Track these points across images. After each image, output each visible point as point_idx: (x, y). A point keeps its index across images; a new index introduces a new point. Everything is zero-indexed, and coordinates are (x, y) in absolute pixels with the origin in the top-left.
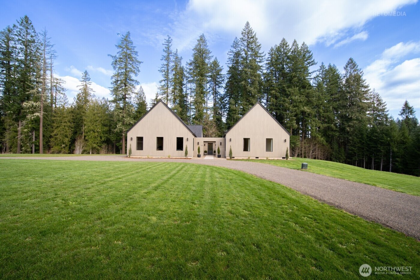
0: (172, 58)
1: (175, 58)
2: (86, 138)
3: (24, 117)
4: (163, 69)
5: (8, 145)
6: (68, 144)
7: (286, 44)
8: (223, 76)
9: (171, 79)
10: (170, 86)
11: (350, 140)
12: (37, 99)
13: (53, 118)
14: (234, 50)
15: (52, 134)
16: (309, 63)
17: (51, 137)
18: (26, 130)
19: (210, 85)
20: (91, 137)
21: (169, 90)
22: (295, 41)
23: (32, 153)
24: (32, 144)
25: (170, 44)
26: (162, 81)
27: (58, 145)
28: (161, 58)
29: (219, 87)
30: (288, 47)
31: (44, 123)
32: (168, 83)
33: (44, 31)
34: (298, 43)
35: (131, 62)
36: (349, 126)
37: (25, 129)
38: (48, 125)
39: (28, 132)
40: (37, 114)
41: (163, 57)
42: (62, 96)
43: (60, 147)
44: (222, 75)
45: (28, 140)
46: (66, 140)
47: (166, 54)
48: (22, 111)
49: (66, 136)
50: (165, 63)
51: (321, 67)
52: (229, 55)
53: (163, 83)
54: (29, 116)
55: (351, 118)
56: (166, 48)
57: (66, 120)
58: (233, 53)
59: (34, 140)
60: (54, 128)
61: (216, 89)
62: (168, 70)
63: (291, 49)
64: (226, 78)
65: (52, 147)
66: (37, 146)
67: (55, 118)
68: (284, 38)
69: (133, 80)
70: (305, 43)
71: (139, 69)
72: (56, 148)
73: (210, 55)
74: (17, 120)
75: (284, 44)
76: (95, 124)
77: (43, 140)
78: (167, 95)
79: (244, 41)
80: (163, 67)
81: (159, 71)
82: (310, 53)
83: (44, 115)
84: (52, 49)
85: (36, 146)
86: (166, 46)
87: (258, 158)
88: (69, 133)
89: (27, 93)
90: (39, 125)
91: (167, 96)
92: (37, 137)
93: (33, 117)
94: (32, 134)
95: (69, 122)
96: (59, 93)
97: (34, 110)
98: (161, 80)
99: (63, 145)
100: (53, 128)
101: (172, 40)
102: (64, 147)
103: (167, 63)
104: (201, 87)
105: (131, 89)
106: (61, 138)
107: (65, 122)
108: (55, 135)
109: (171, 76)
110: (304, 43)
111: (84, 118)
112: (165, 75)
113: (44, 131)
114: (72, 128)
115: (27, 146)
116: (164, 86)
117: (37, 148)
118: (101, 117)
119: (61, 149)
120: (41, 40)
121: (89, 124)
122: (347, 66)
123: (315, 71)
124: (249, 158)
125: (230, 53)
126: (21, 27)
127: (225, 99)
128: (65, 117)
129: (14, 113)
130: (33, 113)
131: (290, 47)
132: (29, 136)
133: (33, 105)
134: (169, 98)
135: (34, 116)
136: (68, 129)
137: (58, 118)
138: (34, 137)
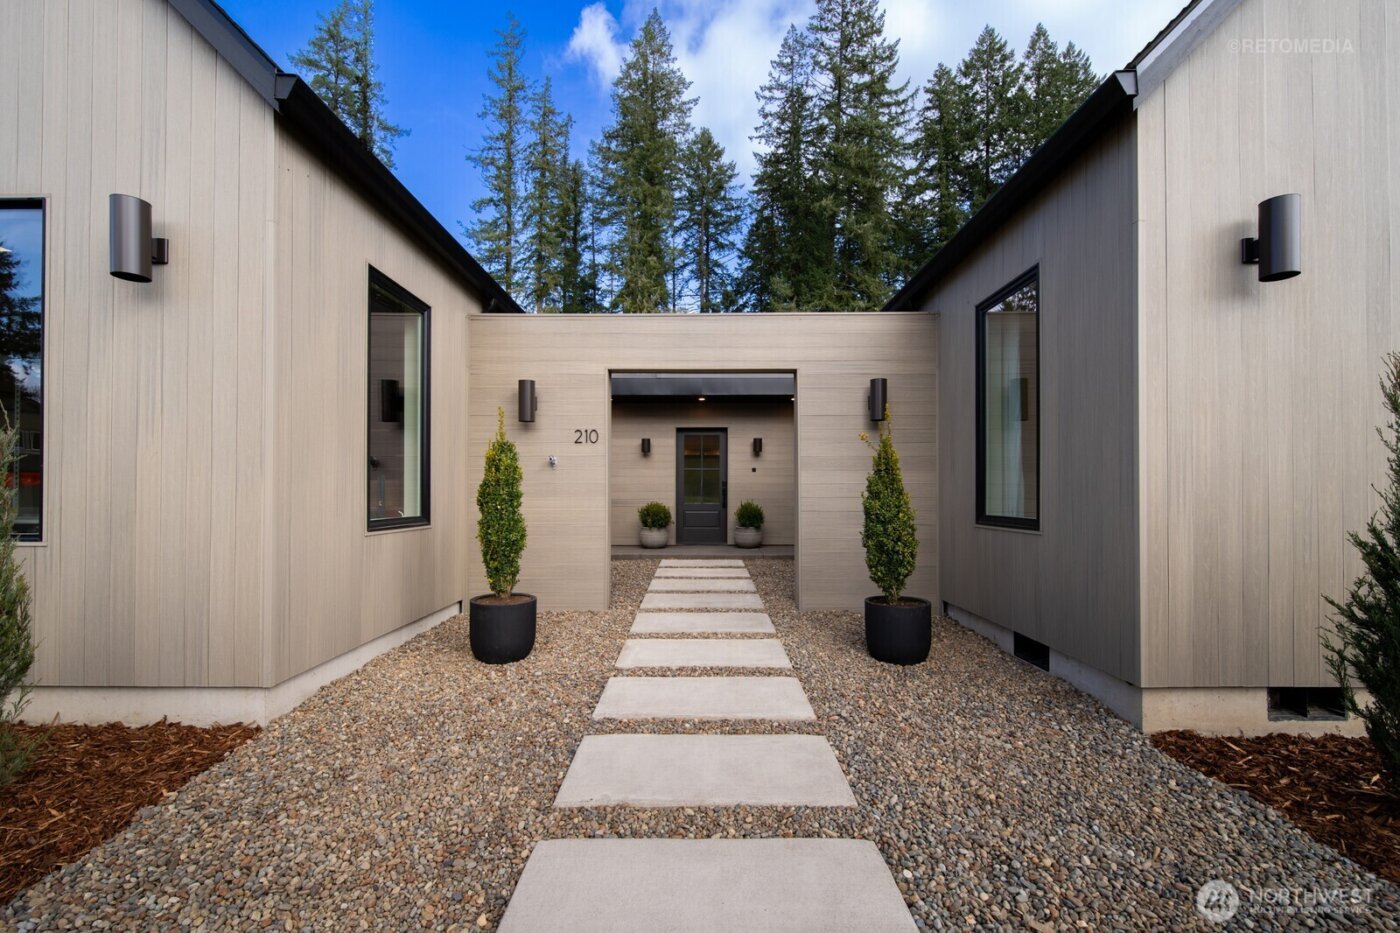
0: (528, 112)
1: (541, 113)
4: (491, 153)
7: (1000, 49)
8: (735, 205)
9: (526, 199)
10: (518, 226)
14: (784, 79)
19: (687, 240)
21: (513, 244)
22: (1040, 33)
25: (518, 53)
26: (485, 205)
28: (481, 110)
29: (721, 247)
30: (1008, 64)
32: (510, 215)
34: (1052, 39)
41: (488, 102)
44: (731, 199)
47: (499, 93)
50: (500, 128)
52: (763, 101)
53: (490, 214)
56: (500, 68)
58: (781, 87)
61: (708, 254)
62: (510, 158)
63: (1023, 65)
68: (991, 26)
70: (1077, 49)
73: (686, 96)
75: (989, 51)
78: (508, 264)
79: (826, 30)
80: (490, 149)
81: (469, 158)
86: (501, 58)
91: (506, 269)
98: (480, 198)
103: (504, 132)
109: (524, 186)
110: (1071, 46)
112: (497, 177)
116: (495, 224)
125: (767, 94)
127: (745, 299)
131: (1019, 59)
134: (516, 277)
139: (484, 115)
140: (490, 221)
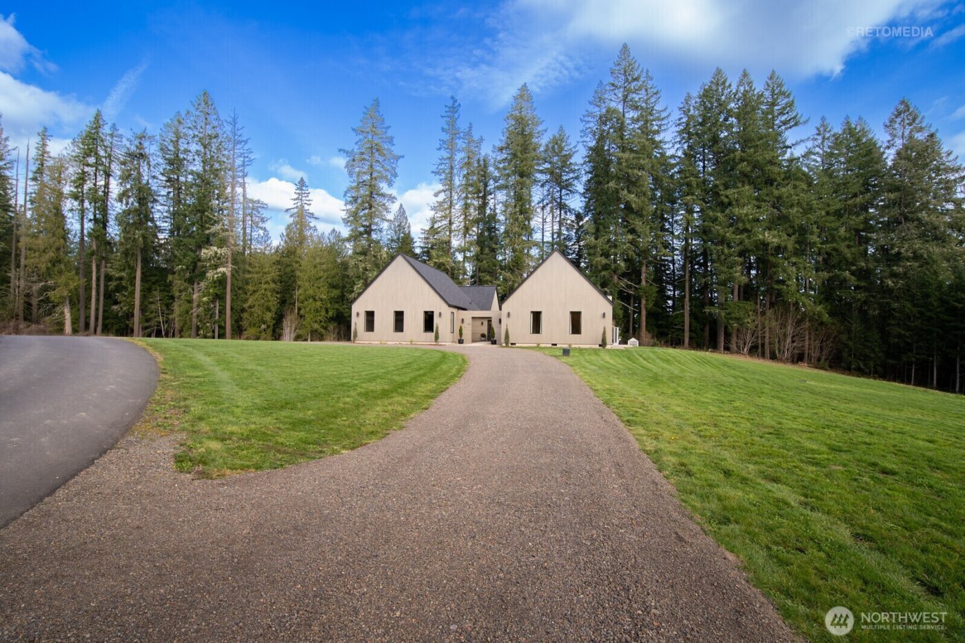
0: (460, 144)
1: (467, 141)
2: (302, 312)
3: (203, 275)
4: (442, 167)
5: (177, 326)
6: (272, 324)
7: (723, 82)
8: (576, 168)
9: (459, 186)
10: (455, 202)
11: (894, 310)
12: (222, 243)
13: (247, 276)
15: (246, 306)
16: (784, 123)
17: (243, 310)
18: (205, 299)
20: (310, 310)
21: (453, 211)
22: (745, 75)
23: (214, 338)
24: (214, 323)
25: (456, 115)
26: (440, 192)
27: (254, 325)
28: (438, 146)
29: (569, 192)
31: (232, 285)
32: (451, 196)
33: (233, 116)
35: (381, 159)
36: (894, 275)
37: (204, 297)
38: (239, 289)
39: (208, 303)
40: (221, 269)
41: (441, 142)
42: (261, 232)
43: (258, 330)
45: (209, 317)
46: (268, 316)
47: (446, 137)
48: (200, 264)
49: (269, 309)
50: (445, 154)
51: (818, 129)
53: (442, 197)
54: (210, 274)
55: (899, 253)
56: (447, 123)
57: (269, 279)
59: (217, 317)
60: (249, 294)
61: (561, 198)
62: (452, 168)
64: (583, 172)
65: (246, 330)
66: (222, 328)
67: (250, 276)
69: (383, 195)
71: (397, 171)
72: (252, 331)
74: (191, 281)
76: (316, 285)
77: (231, 317)
78: (450, 221)
79: (617, 88)
80: (442, 164)
81: (432, 172)
82: (788, 96)
83: (233, 269)
84: (246, 147)
85: (220, 327)
86: (448, 119)
87: (556, 345)
88: (274, 302)
89: (207, 232)
90: (225, 288)
91: (451, 223)
92: (222, 312)
93: (216, 276)
94: (215, 307)
95: (274, 281)
96: (257, 227)
97: (218, 261)
98: (437, 191)
99: (263, 326)
100: (246, 293)
101: (459, 105)
102: (265, 330)
103: (449, 156)
104: (521, 200)
105: (380, 212)
106: (259, 312)
107: (267, 282)
108: (250, 307)
109: (458, 181)
111: (298, 273)
112: (445, 179)
113: (232, 300)
114: (277, 293)
115: (207, 327)
116: (444, 201)
117: (222, 331)
118: (327, 270)
119: (260, 332)
120: (228, 133)
121: (307, 284)
122: (892, 121)
123: (802, 141)
124: (539, 345)
126: (198, 113)
128: (266, 273)
129: (187, 269)
130: (216, 267)
131: (734, 88)
132: (209, 310)
133: (216, 253)
134: (454, 227)
135: (217, 273)
136: (272, 296)
137: (255, 276)
138: (217, 312)
139: (440, 149)
140: (442, 200)
